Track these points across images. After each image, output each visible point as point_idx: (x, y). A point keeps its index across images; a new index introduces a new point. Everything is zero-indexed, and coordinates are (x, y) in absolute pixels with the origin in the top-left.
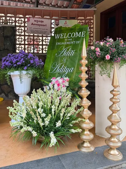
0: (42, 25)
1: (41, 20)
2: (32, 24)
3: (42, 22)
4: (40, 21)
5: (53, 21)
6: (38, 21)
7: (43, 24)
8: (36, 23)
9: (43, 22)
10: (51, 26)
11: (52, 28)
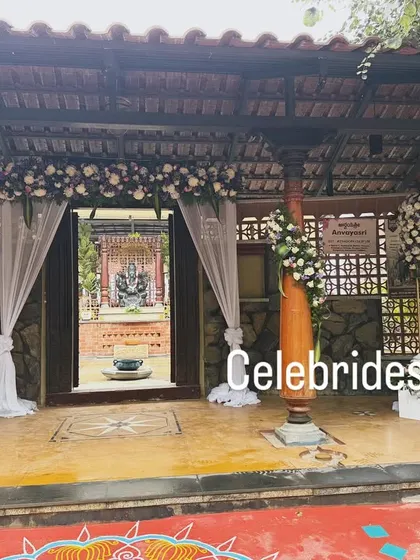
0: (356, 233)
1: (353, 221)
2: (334, 232)
3: (356, 225)
4: (351, 225)
5: (381, 222)
6: (345, 225)
7: (358, 229)
8: (342, 229)
9: (359, 225)
10: (378, 233)
11: (379, 237)
